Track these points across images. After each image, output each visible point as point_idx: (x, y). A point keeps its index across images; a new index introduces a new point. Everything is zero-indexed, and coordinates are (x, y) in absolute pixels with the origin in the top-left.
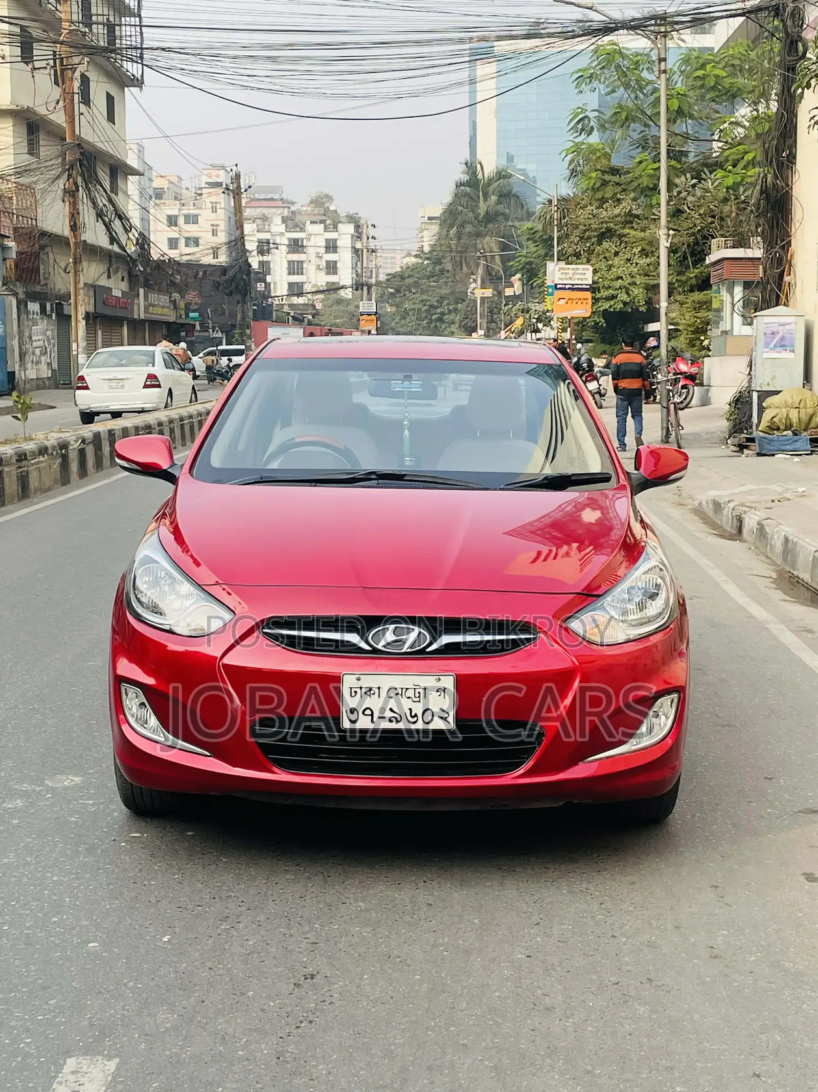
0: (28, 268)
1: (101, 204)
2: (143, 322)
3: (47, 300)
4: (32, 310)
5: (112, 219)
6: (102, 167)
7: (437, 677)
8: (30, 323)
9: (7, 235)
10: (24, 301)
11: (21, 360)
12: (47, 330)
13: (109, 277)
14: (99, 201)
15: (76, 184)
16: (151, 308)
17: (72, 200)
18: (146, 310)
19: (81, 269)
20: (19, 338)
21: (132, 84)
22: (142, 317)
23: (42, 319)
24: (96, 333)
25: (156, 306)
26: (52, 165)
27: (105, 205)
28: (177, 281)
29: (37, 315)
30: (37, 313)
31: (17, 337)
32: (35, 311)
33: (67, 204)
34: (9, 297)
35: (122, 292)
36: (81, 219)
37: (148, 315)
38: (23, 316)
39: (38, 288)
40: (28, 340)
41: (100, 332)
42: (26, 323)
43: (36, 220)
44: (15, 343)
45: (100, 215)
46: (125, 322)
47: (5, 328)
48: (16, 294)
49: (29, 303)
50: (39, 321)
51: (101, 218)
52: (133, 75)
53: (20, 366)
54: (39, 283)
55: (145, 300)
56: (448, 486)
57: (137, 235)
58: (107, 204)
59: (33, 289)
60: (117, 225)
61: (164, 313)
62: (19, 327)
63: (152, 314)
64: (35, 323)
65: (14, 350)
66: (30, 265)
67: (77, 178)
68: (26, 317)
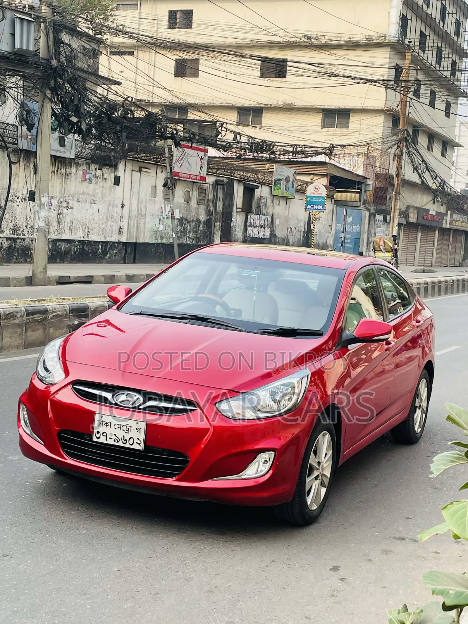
0: (380, 196)
1: (417, 163)
2: (449, 230)
3: (387, 214)
4: (378, 219)
5: (424, 171)
6: (437, 142)
7: (137, 422)
8: (376, 226)
9: (367, 177)
10: (374, 214)
11: (367, 246)
12: (386, 231)
13: (434, 203)
14: (416, 161)
15: (402, 151)
16: (454, 222)
17: (399, 160)
18: (451, 223)
19: (399, 198)
20: (368, 234)
21: (462, 95)
22: (448, 227)
23: (384, 224)
24: (417, 234)
25: (458, 221)
26: (388, 141)
27: (420, 164)
28: (465, 208)
29: (381, 222)
30: (381, 221)
31: (367, 233)
32: (380, 220)
33: (396, 162)
34: (365, 211)
35: (436, 212)
36: (402, 171)
37: (452, 226)
38: (372, 223)
39: (384, 207)
40: (373, 235)
41: (419, 234)
42: (373, 226)
43: (389, 170)
44: (365, 237)
45: (416, 169)
46: (437, 229)
47: (361, 228)
48: (369, 210)
49: (376, 215)
50: (382, 226)
51: (417, 171)
52: (463, 91)
53: (367, 249)
54: (385, 204)
55: (451, 218)
56: (229, 328)
57: (440, 181)
58: (421, 163)
59: (380, 208)
60: (427, 175)
61: (463, 225)
62: (369, 228)
63: (455, 225)
64: (379, 226)
65: (364, 240)
66: (382, 195)
67: (403, 148)
68: (373, 223)
